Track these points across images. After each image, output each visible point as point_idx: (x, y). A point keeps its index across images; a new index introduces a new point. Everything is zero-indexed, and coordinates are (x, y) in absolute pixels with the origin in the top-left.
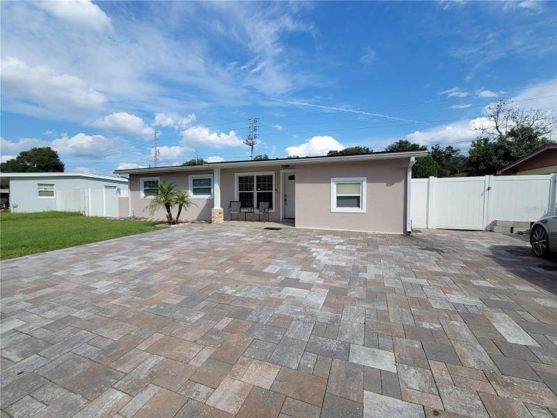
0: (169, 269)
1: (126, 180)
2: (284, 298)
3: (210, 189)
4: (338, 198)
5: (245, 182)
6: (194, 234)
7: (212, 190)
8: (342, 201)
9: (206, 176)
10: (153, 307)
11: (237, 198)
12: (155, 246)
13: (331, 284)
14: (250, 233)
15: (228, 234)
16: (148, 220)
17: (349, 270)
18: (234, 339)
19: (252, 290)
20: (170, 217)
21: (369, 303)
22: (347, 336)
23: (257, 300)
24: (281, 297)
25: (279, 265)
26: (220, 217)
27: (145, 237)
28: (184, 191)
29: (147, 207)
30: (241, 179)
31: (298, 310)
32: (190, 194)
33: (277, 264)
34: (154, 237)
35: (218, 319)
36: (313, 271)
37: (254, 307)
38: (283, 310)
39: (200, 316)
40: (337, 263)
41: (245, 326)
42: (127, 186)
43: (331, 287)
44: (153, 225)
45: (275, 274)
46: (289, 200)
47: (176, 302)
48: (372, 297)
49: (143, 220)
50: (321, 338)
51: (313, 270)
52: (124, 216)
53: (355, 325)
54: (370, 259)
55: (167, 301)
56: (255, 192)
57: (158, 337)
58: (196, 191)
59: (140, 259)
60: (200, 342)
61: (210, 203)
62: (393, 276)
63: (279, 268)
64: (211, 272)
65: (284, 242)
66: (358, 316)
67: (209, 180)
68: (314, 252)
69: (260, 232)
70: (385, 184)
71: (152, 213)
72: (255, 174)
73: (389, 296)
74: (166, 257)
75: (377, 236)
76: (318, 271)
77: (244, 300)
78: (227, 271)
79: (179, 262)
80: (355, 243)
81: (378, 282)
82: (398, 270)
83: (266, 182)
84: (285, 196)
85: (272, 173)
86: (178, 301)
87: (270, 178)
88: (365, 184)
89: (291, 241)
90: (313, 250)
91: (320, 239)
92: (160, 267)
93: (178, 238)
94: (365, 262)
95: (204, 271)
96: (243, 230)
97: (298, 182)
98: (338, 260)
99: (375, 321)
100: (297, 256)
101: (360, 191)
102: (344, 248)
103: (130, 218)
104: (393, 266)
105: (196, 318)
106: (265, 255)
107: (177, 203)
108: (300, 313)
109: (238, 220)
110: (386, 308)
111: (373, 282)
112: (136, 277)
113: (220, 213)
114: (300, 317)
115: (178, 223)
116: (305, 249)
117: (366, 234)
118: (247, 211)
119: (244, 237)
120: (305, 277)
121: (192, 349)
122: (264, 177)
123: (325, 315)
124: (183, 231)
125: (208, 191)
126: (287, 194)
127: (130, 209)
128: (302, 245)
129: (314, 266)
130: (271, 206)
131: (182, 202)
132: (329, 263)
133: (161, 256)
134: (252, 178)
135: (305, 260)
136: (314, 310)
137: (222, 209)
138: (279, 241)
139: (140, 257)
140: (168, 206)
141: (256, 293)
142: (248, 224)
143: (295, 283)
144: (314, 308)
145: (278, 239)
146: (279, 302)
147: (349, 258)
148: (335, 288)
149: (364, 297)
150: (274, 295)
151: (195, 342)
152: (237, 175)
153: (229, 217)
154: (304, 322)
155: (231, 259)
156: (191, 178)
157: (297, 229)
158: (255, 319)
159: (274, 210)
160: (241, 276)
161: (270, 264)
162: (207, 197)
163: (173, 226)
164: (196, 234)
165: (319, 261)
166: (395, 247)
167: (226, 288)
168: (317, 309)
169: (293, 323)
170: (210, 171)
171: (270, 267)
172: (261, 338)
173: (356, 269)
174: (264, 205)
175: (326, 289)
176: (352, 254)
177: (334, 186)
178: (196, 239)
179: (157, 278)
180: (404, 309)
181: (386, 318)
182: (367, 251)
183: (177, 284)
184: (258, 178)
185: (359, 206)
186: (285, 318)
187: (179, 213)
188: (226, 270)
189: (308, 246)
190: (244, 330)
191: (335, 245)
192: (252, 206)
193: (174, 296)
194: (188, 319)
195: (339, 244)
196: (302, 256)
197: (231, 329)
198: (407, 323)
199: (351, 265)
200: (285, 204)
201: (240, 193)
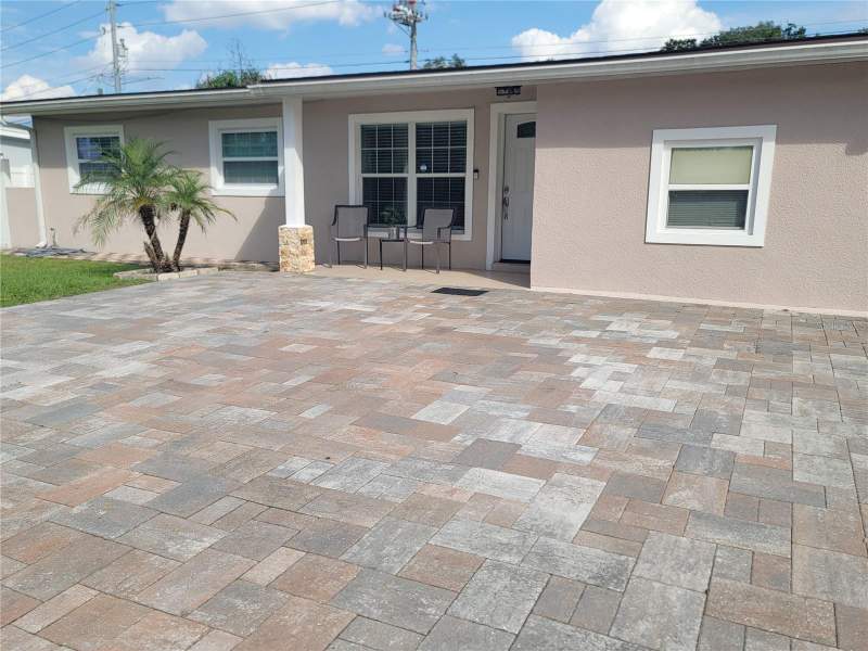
0: (137, 403)
1: (25, 135)
2: (465, 498)
3: (275, 164)
4: (674, 196)
5: (381, 145)
6: (221, 303)
7: (280, 169)
8: (687, 207)
9: (260, 125)
10: (75, 510)
11: (355, 194)
12: (104, 335)
13: (615, 466)
14: (390, 304)
15: (322, 305)
16: (95, 259)
17: (680, 424)
18: (298, 614)
19: (374, 472)
20: (155, 248)
21: (730, 529)
22: (642, 627)
23: (382, 502)
24: (455, 498)
25: (463, 401)
26: (304, 253)
27: (80, 309)
28: (192, 170)
29: (85, 219)
30: (368, 133)
31: (503, 537)
32: (215, 181)
33: (459, 398)
34: (104, 307)
35: (259, 553)
36: (567, 424)
37: (370, 523)
38: (457, 535)
39: (208, 542)
40: (646, 402)
41: (335, 577)
42: (27, 153)
43: (614, 473)
44: (107, 274)
45: (449, 427)
46: (514, 202)
47: (148, 497)
48: (743, 511)
49: (80, 258)
50: (559, 626)
51: (566, 421)
52: (27, 244)
53: (674, 594)
54: (756, 393)
55: (120, 494)
56: (411, 176)
57: (78, 596)
58: (233, 172)
59: (57, 372)
60: (198, 615)
61: (275, 210)
62: (825, 450)
63: (464, 408)
64: (258, 414)
65: (488, 331)
66: (690, 568)
67: (272, 136)
68: (576, 366)
69: (419, 301)
70: (841, 148)
71: (100, 238)
72: (411, 119)
73: (803, 512)
74: (135, 366)
75: (795, 321)
76: (580, 424)
77: (344, 501)
78: (308, 414)
79: (170, 384)
80: (716, 341)
81: (774, 464)
82: (847, 430)
83: (444, 144)
84: (506, 190)
85: (467, 116)
86: (150, 497)
87: (459, 131)
88: (769, 149)
89: (510, 330)
90: (575, 359)
91: (603, 326)
92: (111, 394)
93: (174, 313)
94: (739, 401)
95: (237, 410)
96: (369, 293)
97: (546, 145)
98: (652, 393)
99: (744, 585)
100: (522, 375)
101: (750, 172)
102: (677, 355)
103: (45, 250)
104: (835, 417)
105: (197, 547)
106: (425, 370)
107: (174, 207)
108: (507, 548)
109: (358, 262)
110: (785, 550)
111: (756, 467)
112: (39, 424)
113: (303, 241)
114: (506, 558)
115: (180, 269)
116: (552, 357)
117: (758, 315)
118: (384, 235)
119: (370, 315)
120: (539, 439)
121: (173, 636)
122: (441, 129)
123: (583, 559)
124: (191, 292)
125: (269, 171)
126: (509, 184)
127: (42, 223)
128: (541, 342)
129: (573, 408)
130: (458, 223)
131: (190, 203)
132: (624, 401)
133: (120, 364)
134: (401, 131)
135: (549, 388)
136: (552, 541)
137: (310, 230)
138: (474, 330)
139: (57, 364)
140: (147, 216)
141: (381, 480)
142: (390, 276)
143: (506, 457)
144: (551, 535)
145: (470, 321)
146: (446, 511)
147: (687, 386)
148: (626, 477)
149: (718, 508)
150: (435, 490)
151: (184, 615)
152: (355, 122)
153: (331, 253)
154: (514, 574)
155: (323, 379)
156: (215, 130)
157: (536, 295)
158: (367, 556)
159: (467, 236)
160: (345, 430)
161: (437, 396)
162: (264, 189)
163: (163, 277)
164: (232, 302)
165: (590, 392)
166: (851, 359)
167: (297, 463)
168: (562, 539)
169: (482, 575)
170: (272, 108)
171: (436, 405)
172: (376, 613)
173: (705, 424)
174: (439, 217)
175: (600, 478)
176: (698, 375)
177: (661, 155)
178: (228, 318)
179: (101, 425)
180: (845, 557)
181: (782, 581)
182: (750, 367)
183: (157, 446)
184: (422, 130)
185: (741, 225)
186: (458, 560)
187: (182, 237)
188: (302, 411)
189: (561, 346)
190: (332, 587)
191: (650, 346)
192: (402, 221)
193: (144, 482)
194: (172, 548)
195: (662, 343)
196: (538, 377)
197: (294, 584)
198: (848, 600)
199: (690, 410)
200: (505, 216)
201: (365, 179)
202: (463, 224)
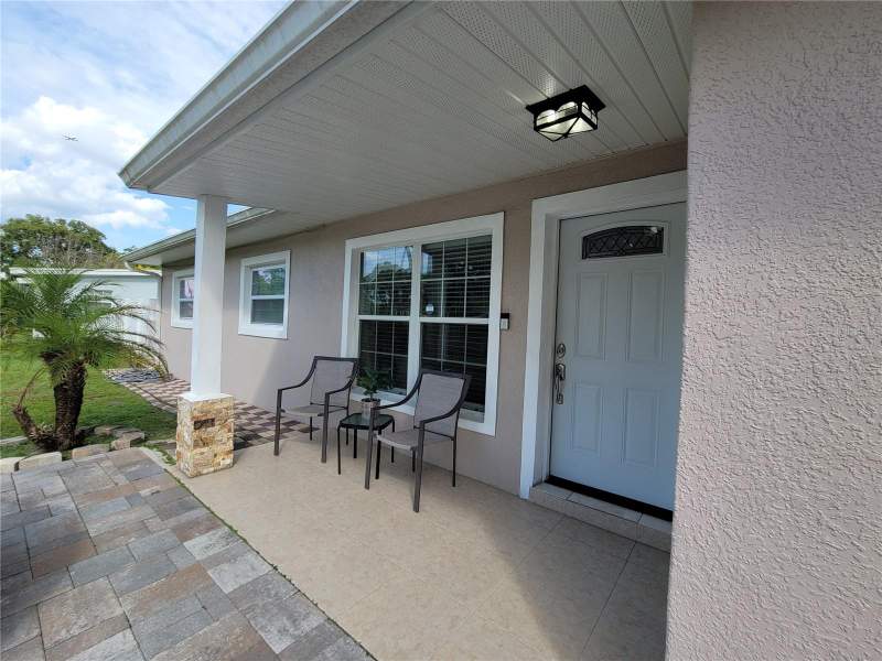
3: (283, 303)
32: (242, 321)
56: (415, 321)
58: (256, 312)
84: (559, 350)
85: (491, 225)
87: (481, 248)
113: (205, 424)
122: (456, 250)
152: (352, 249)
156: (246, 269)
159: (489, 423)
162: (275, 330)
184: (430, 254)
192: (404, 383)
200: (558, 397)
201: (363, 323)
202: (482, 401)
